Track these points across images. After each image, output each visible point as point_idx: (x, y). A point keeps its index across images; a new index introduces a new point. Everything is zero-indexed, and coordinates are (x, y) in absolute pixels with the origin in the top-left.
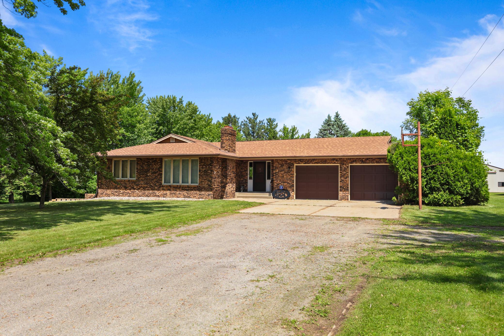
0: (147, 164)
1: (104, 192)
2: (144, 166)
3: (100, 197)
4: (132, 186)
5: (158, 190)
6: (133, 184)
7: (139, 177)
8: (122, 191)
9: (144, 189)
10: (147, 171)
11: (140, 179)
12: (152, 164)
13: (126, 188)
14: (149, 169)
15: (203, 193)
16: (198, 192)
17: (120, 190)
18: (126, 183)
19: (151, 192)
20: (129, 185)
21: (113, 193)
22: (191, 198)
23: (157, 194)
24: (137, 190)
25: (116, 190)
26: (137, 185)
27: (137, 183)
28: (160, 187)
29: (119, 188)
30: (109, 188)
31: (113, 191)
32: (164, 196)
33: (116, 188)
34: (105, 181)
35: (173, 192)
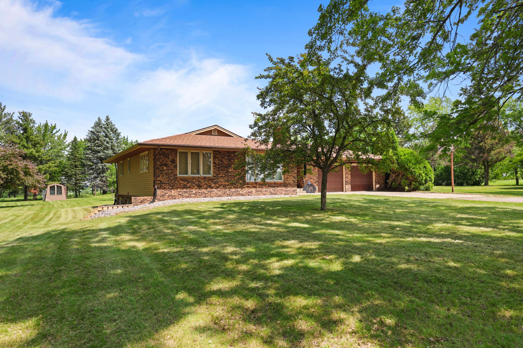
0: (228, 158)
1: (166, 193)
2: (224, 160)
3: (159, 200)
4: (209, 185)
5: (242, 187)
6: (210, 182)
7: (218, 173)
8: (194, 191)
9: (225, 187)
10: (229, 166)
11: (219, 175)
12: (234, 158)
13: (200, 187)
14: (230, 164)
15: (288, 189)
16: (284, 188)
17: (192, 190)
18: (201, 180)
19: (233, 190)
20: (204, 183)
21: (181, 195)
22: (278, 194)
23: (241, 192)
24: (215, 188)
25: (185, 190)
26: (215, 183)
27: (215, 181)
28: (244, 184)
29: (190, 187)
30: (174, 187)
31: (180, 192)
32: (249, 194)
33: (185, 187)
34: (168, 179)
35: (259, 189)
